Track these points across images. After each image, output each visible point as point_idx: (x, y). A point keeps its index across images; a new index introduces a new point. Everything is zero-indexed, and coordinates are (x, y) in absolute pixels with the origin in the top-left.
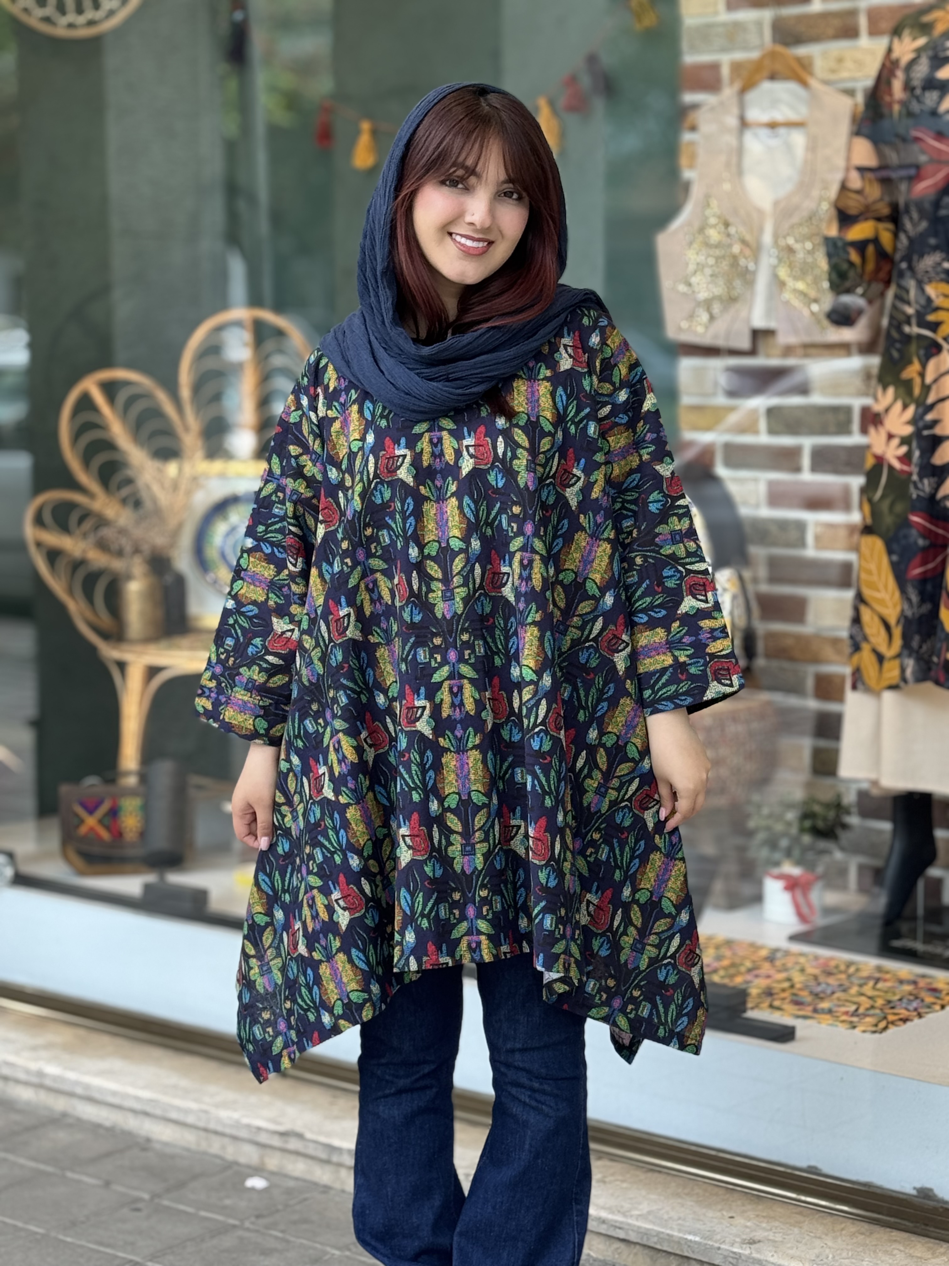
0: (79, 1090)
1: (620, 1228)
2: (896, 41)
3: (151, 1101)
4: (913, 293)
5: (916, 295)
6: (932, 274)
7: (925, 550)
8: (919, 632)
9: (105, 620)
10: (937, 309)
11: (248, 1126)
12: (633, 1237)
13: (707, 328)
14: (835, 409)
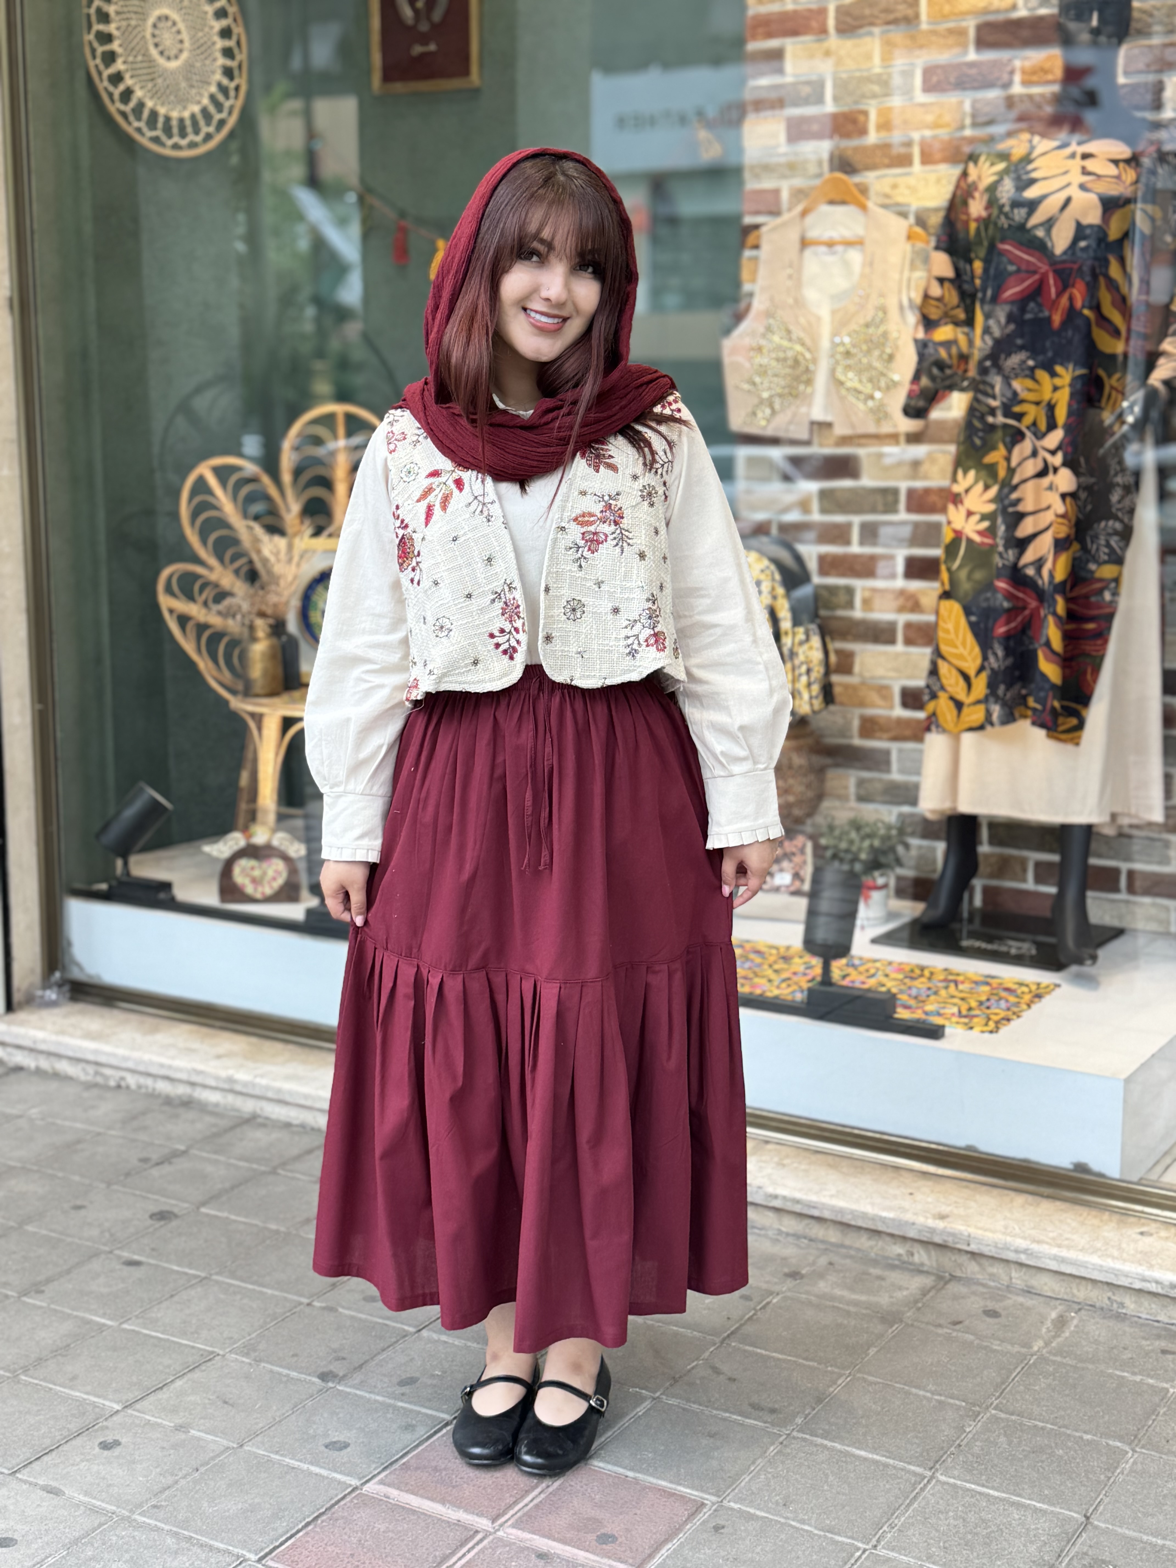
0: (270, 1095)
1: (814, 1207)
2: (971, 165)
4: (998, 389)
5: (1001, 390)
6: (1018, 371)
7: (1008, 611)
8: (1004, 682)
9: (227, 676)
10: (1022, 401)
12: (827, 1214)
13: (768, 421)
14: (884, 491)
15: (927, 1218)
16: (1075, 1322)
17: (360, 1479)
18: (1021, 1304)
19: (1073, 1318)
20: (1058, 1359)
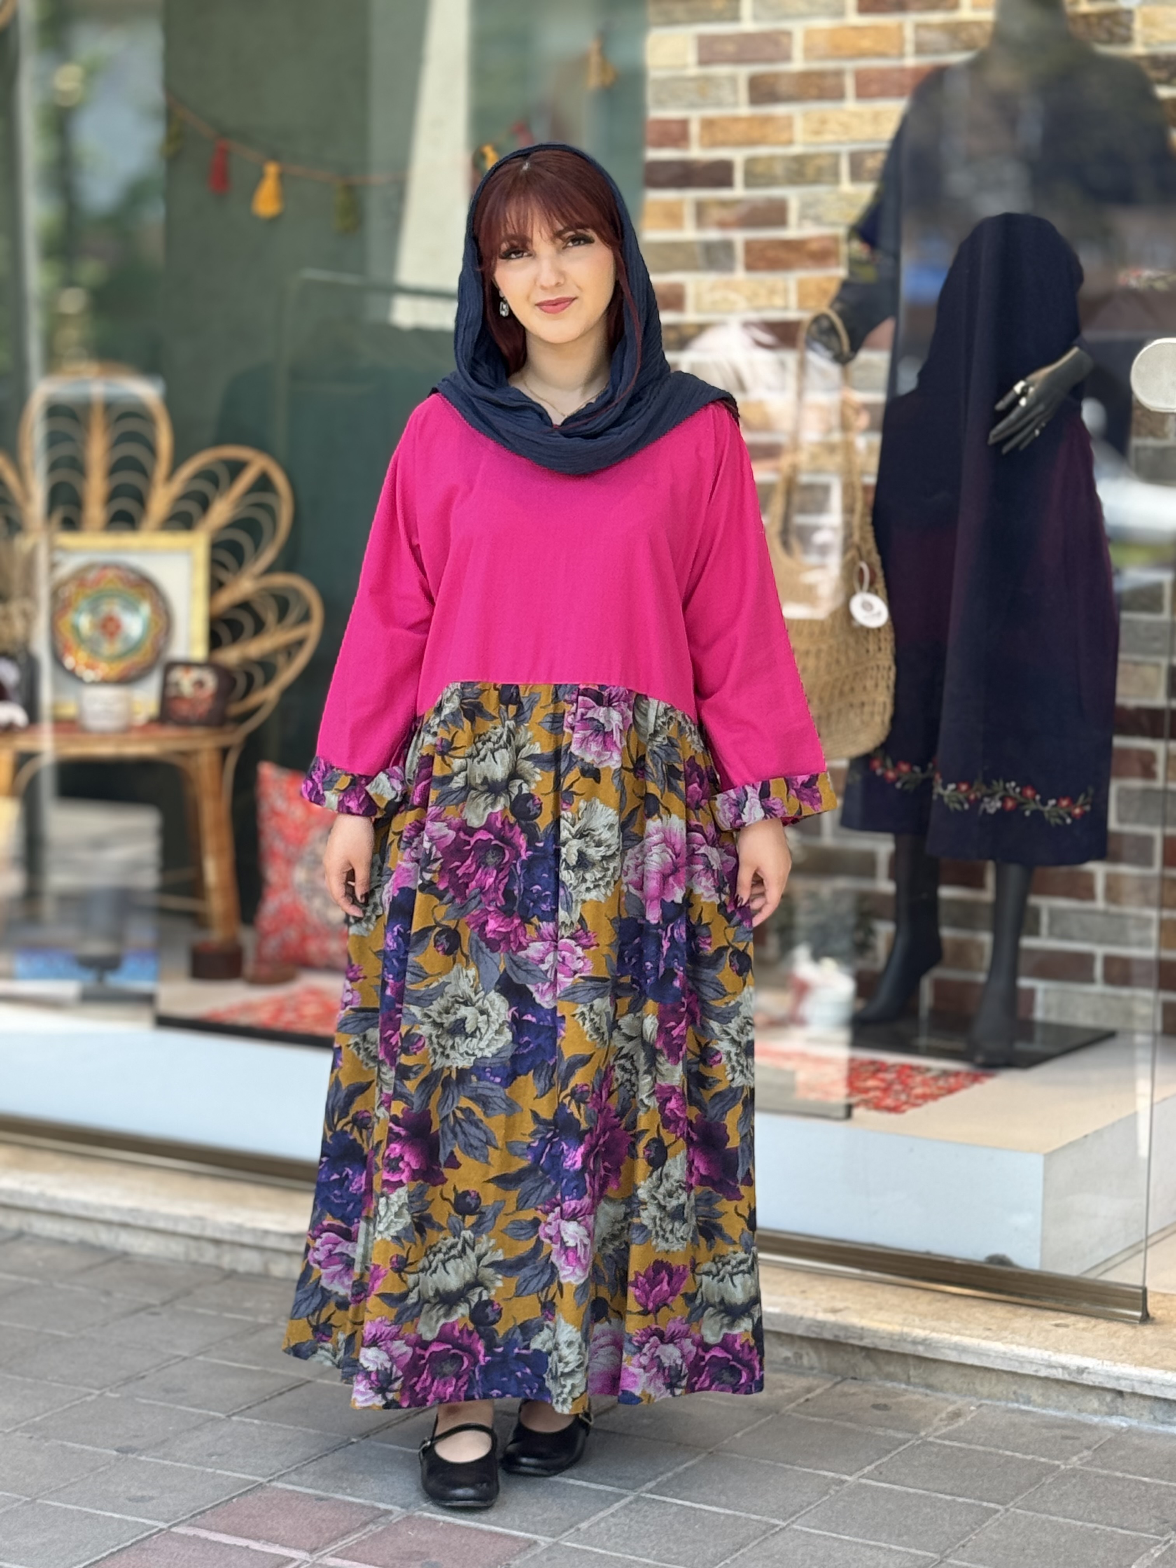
3: (131, 1211)
11: (253, 1231)
15: (816, 1312)
16: (973, 1415)
17: (167, 1521)
18: (917, 1401)
19: (972, 1412)
20: (947, 1442)
